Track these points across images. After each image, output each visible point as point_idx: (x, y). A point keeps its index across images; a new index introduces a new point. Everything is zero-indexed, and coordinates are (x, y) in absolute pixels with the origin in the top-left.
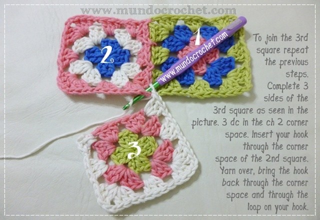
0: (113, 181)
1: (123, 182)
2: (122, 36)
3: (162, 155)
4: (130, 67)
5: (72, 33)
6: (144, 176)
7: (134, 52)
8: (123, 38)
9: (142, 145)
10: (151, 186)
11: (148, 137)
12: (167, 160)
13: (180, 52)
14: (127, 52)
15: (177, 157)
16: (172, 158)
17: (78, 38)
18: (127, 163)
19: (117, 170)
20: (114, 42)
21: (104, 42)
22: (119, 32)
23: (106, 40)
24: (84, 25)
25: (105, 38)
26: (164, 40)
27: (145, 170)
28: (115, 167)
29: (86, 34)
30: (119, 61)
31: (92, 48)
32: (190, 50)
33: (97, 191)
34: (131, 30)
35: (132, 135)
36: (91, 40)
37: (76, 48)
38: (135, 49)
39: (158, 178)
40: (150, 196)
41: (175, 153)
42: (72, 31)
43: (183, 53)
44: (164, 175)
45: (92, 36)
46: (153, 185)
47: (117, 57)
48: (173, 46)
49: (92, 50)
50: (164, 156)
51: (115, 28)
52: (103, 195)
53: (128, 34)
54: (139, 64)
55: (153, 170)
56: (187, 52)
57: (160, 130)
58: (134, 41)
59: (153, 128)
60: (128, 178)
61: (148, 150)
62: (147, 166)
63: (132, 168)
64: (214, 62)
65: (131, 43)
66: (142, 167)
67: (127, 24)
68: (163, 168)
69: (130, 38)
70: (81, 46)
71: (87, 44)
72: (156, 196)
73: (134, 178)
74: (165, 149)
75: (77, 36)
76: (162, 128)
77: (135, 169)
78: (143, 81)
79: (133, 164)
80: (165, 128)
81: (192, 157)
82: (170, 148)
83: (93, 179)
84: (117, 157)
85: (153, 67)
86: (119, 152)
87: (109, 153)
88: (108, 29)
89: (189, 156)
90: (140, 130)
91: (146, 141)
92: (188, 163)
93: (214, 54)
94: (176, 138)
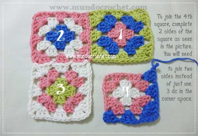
0: (41, 102)
1: (46, 105)
2: (69, 23)
4: (75, 42)
5: (37, 24)
6: (60, 106)
7: (77, 32)
8: (70, 24)
9: (67, 89)
10: (59, 114)
11: (72, 86)
12: (74, 104)
13: (109, 32)
14: (73, 33)
15: (80, 105)
16: (78, 104)
18: (53, 96)
19: (46, 98)
20: (64, 27)
22: (67, 20)
23: (59, 26)
24: (44, 18)
25: (58, 25)
26: (98, 25)
27: (60, 103)
28: (46, 95)
29: (46, 23)
30: (68, 39)
31: (50, 32)
32: (115, 31)
33: (29, 104)
34: (75, 18)
35: (64, 82)
36: (49, 27)
37: (41, 33)
38: (78, 30)
39: (64, 111)
41: (81, 102)
42: (37, 22)
43: (111, 33)
44: (69, 111)
45: (50, 24)
47: (66, 37)
48: (104, 29)
50: (74, 101)
51: (64, 17)
52: (32, 107)
53: (73, 21)
54: (82, 41)
55: (64, 106)
56: (114, 33)
58: (76, 26)
59: (78, 82)
61: (68, 93)
62: (63, 102)
63: (54, 99)
64: (131, 39)
65: (75, 27)
67: (72, 14)
68: (70, 108)
69: (74, 24)
70: (43, 31)
73: (52, 105)
74: (77, 97)
75: (40, 25)
76: (82, 86)
77: (56, 100)
78: (85, 51)
79: (56, 98)
80: (84, 86)
81: (88, 109)
82: (80, 98)
83: (30, 97)
84: (50, 90)
85: (91, 43)
86: (52, 88)
87: (46, 85)
88: (60, 18)
89: (87, 108)
90: (71, 81)
91: (70, 88)
92: (85, 111)
93: (130, 34)
94: (86, 95)
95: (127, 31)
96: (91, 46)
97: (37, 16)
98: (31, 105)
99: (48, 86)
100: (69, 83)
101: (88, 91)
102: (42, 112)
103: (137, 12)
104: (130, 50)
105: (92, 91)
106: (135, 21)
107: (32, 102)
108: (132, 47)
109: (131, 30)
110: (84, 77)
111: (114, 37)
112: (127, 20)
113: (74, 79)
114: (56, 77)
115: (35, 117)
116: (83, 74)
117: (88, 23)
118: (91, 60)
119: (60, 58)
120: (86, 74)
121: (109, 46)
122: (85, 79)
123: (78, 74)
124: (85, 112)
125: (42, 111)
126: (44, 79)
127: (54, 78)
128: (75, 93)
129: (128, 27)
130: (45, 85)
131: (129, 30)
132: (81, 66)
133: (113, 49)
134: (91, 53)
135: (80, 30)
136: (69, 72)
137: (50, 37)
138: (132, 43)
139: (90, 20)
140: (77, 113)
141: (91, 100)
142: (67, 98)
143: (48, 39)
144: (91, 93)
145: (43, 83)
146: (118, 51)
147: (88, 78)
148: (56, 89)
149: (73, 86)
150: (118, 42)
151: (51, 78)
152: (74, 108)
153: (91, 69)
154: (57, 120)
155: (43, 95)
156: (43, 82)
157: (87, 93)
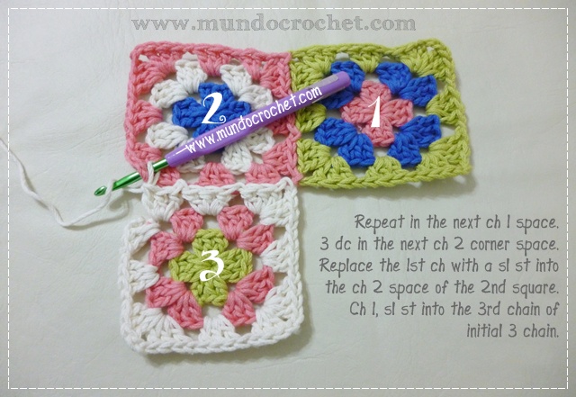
0: (156, 305)
1: (172, 310)
2: (234, 78)
3: (251, 288)
6: (211, 311)
7: (257, 106)
8: (237, 80)
9: (228, 261)
10: (213, 331)
11: (243, 251)
12: (255, 300)
13: (346, 108)
14: (246, 106)
15: (271, 300)
16: (264, 298)
18: (191, 283)
19: (171, 289)
20: (223, 88)
21: (205, 88)
22: (229, 71)
23: (208, 84)
25: (206, 82)
27: (213, 303)
28: (169, 283)
29: (171, 74)
31: (184, 100)
32: (362, 105)
34: (253, 67)
35: (219, 240)
36: (180, 86)
38: (260, 101)
39: (228, 322)
40: (204, 347)
41: (271, 292)
42: (143, 69)
43: (352, 111)
44: (240, 321)
45: (182, 79)
46: (217, 331)
47: (228, 115)
49: (184, 103)
50: (253, 291)
51: (222, 63)
53: (247, 74)
54: (273, 130)
55: (226, 307)
56: (358, 109)
57: (267, 246)
58: (256, 87)
59: (257, 239)
60: (182, 306)
61: (233, 273)
62: (220, 298)
63: (195, 293)
64: (406, 125)
65: (252, 91)
66: (211, 298)
67: (245, 56)
68: (243, 311)
69: (249, 82)
70: (164, 96)
71: (174, 93)
72: (213, 350)
73: (191, 309)
74: (260, 281)
75: (155, 78)
76: (271, 246)
77: (199, 296)
78: (280, 158)
79: (200, 287)
80: (275, 248)
81: (295, 310)
82: (269, 281)
83: (127, 293)
84: (179, 266)
85: (299, 135)
86: (185, 260)
87: (168, 255)
89: (292, 306)
90: (237, 236)
91: (238, 257)
92: (286, 317)
93: (403, 111)
94: (284, 271)
95: (394, 105)
96: (299, 143)
97: (143, 53)
99: (174, 254)
100: (232, 242)
101: (289, 261)
102: (163, 333)
103: (420, 51)
104: (405, 153)
105: (301, 261)
106: (415, 75)
107: (133, 308)
109: (405, 102)
110: (273, 225)
111: (359, 120)
112: (391, 74)
113: (246, 229)
114: (195, 227)
115: (145, 347)
116: (272, 216)
117: (286, 82)
118: (299, 181)
119: (211, 176)
120: (282, 217)
121: (346, 146)
122: (278, 230)
123: (256, 217)
124: (285, 320)
125: (163, 329)
127: (190, 233)
128: (250, 267)
129: (396, 94)
130: (165, 252)
131: (399, 102)
132: (269, 194)
133: (357, 154)
134: (300, 162)
135: (266, 100)
136: (232, 212)
137: (184, 116)
138: (410, 135)
139: (293, 75)
140: (265, 324)
141: (300, 285)
142: (230, 285)
143: (179, 120)
144: (297, 267)
145: (159, 248)
146: (374, 158)
147: (287, 227)
148: (196, 261)
149: (245, 249)
150: (370, 134)
151: (183, 230)
152: (253, 310)
153: (296, 203)
154: (209, 350)
155: (161, 285)
157: (287, 266)
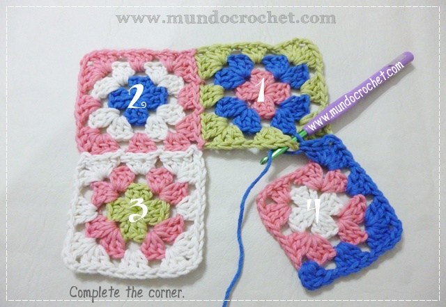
0: (92, 235)
1: (103, 241)
3: (165, 231)
4: (169, 109)
5: (89, 74)
6: (133, 246)
7: (171, 90)
8: (157, 73)
9: (150, 208)
10: (130, 262)
11: (163, 202)
12: (166, 241)
13: (238, 89)
14: (163, 91)
15: (179, 242)
16: (174, 240)
17: (99, 79)
18: (121, 223)
19: (104, 226)
21: (133, 80)
23: (135, 77)
24: (105, 62)
26: (215, 74)
27: (134, 239)
28: (104, 221)
29: (108, 73)
30: (153, 103)
32: (251, 86)
33: (68, 238)
34: (168, 62)
35: (146, 192)
36: (115, 81)
37: (96, 93)
38: (174, 85)
39: (143, 256)
40: (122, 273)
41: (180, 236)
42: (89, 72)
43: (243, 91)
44: (153, 256)
46: (134, 262)
47: (149, 98)
48: (228, 81)
49: (117, 92)
50: (166, 234)
51: (145, 61)
52: (73, 246)
53: (163, 67)
54: (183, 106)
55: (144, 244)
56: (247, 89)
57: (181, 200)
58: (171, 76)
59: (175, 193)
60: (111, 239)
61: (153, 217)
62: (141, 236)
63: (122, 230)
64: (284, 102)
65: (167, 79)
66: (134, 235)
67: (162, 54)
68: (156, 248)
69: (166, 72)
70: (103, 89)
71: (110, 86)
72: (128, 276)
73: (117, 242)
74: (172, 226)
75: (96, 77)
76: (184, 199)
77: (126, 233)
78: (189, 128)
79: (127, 226)
80: (187, 201)
81: (196, 252)
82: (179, 227)
83: (71, 224)
84: (114, 209)
85: (202, 109)
86: (119, 204)
87: (106, 199)
88: (136, 62)
89: (194, 249)
90: (160, 190)
91: (159, 206)
92: (188, 257)
93: (283, 91)
94: (192, 220)
95: (276, 87)
96: (202, 116)
97: (89, 60)
98: (71, 242)
99: (110, 199)
100: (156, 194)
101: (196, 212)
102: (93, 257)
103: (295, 47)
105: (206, 212)
106: (292, 64)
107: (74, 236)
108: (288, 119)
109: (284, 85)
110: (188, 182)
111: (249, 98)
112: (273, 64)
113: (167, 186)
114: (128, 181)
115: (77, 268)
116: (187, 176)
117: (194, 69)
118: (203, 146)
119: (138, 144)
120: (193, 176)
121: (239, 117)
122: (190, 187)
123: (175, 176)
124: (188, 259)
125: (93, 254)
126: (102, 184)
127: (123, 185)
128: (167, 215)
129: (278, 79)
130: (104, 197)
131: (280, 85)
132: (182, 159)
133: (248, 123)
134: (203, 130)
135: (178, 85)
136: (157, 172)
137: (117, 101)
138: (287, 110)
139: (199, 64)
140: (171, 261)
141: (203, 233)
142: (149, 227)
143: (112, 104)
144: (202, 217)
145: (100, 194)
146: (261, 127)
147: (197, 185)
148: (126, 206)
149: (165, 200)
150: (258, 109)
151: (118, 182)
152: (164, 249)
153: (203, 165)
154: (125, 276)
155: (97, 221)
156: (101, 192)
157: (195, 216)
